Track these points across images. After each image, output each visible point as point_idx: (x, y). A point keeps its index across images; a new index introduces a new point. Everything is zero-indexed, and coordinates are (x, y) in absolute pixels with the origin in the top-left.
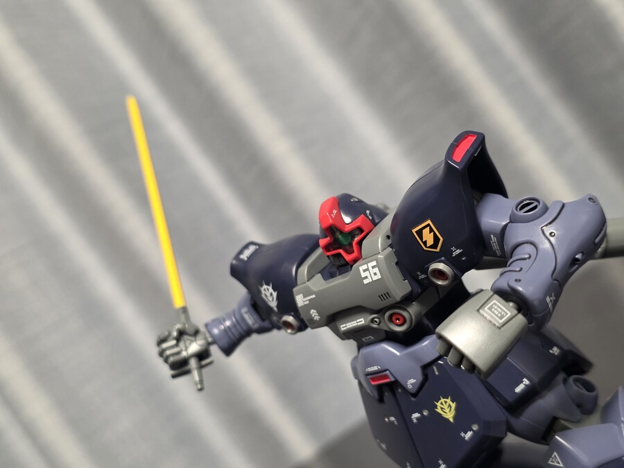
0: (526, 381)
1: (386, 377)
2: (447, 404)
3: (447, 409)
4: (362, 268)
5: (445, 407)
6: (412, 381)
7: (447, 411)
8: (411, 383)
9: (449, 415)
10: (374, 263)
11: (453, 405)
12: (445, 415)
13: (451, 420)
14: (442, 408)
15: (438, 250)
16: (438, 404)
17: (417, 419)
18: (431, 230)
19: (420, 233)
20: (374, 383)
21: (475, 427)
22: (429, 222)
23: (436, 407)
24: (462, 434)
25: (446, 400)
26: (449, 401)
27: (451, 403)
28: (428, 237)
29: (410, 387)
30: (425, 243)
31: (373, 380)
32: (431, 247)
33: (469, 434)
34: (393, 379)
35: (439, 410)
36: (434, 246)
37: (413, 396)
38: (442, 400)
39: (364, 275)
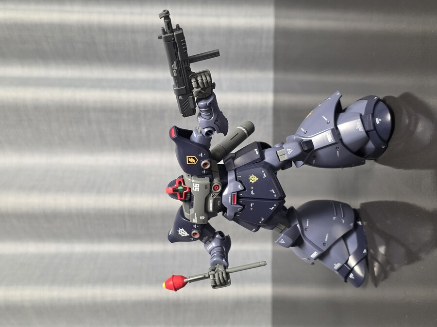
0: (256, 150)
1: (234, 195)
4: (193, 190)
5: (252, 179)
6: (239, 186)
7: (254, 179)
8: (240, 187)
9: (256, 179)
10: (194, 184)
11: (253, 176)
12: (255, 181)
13: (258, 179)
16: (251, 181)
17: (253, 192)
20: (235, 204)
21: (263, 171)
23: (251, 182)
24: (264, 177)
26: (251, 177)
29: (241, 188)
31: (234, 203)
33: (264, 175)
34: (236, 193)
35: (253, 182)
37: (245, 189)
38: (250, 179)
39: (196, 190)
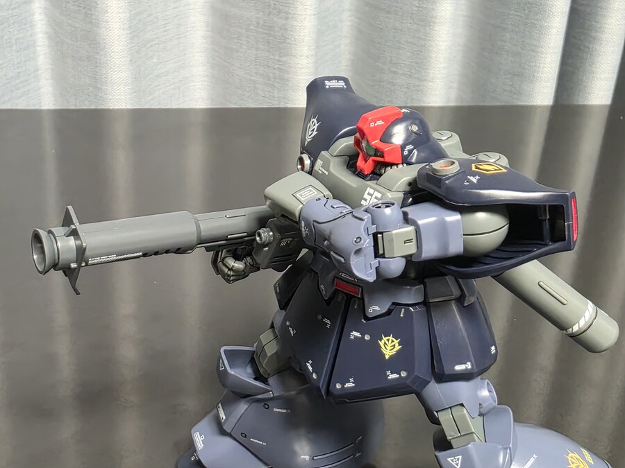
0: (469, 365)
2: (393, 343)
3: (389, 346)
4: (369, 190)
5: (390, 344)
6: (376, 308)
7: (389, 348)
8: (373, 309)
9: (389, 353)
10: (379, 195)
11: (398, 347)
12: (384, 351)
13: (387, 357)
14: (385, 343)
17: (356, 337)
20: (337, 287)
21: (404, 374)
23: (381, 339)
24: (389, 373)
25: (394, 339)
26: (396, 342)
27: (397, 345)
31: (339, 284)
33: (395, 376)
34: (360, 296)
35: (381, 343)
37: (367, 319)
38: (391, 338)
39: (366, 196)
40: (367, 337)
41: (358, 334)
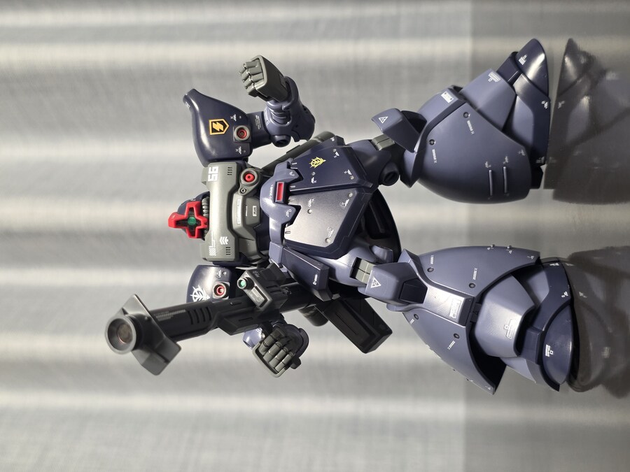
2: (315, 161)
3: (317, 162)
9: (322, 161)
12: (320, 164)
13: (325, 161)
15: (228, 126)
18: (215, 122)
19: (214, 130)
22: (210, 121)
23: (313, 167)
24: (335, 157)
25: (312, 161)
27: (316, 159)
28: (218, 127)
30: (221, 131)
32: (224, 129)
33: (337, 153)
36: (225, 126)
38: (312, 163)
40: (314, 174)
41: (313, 180)
